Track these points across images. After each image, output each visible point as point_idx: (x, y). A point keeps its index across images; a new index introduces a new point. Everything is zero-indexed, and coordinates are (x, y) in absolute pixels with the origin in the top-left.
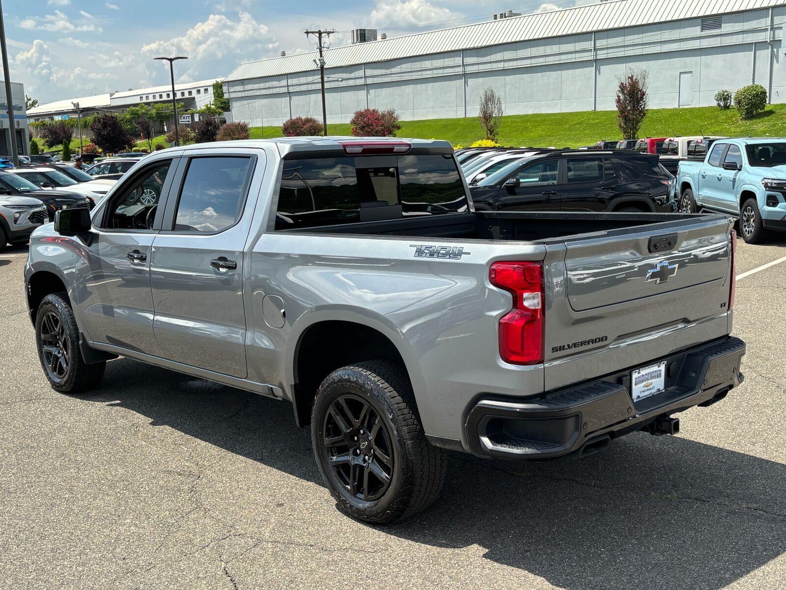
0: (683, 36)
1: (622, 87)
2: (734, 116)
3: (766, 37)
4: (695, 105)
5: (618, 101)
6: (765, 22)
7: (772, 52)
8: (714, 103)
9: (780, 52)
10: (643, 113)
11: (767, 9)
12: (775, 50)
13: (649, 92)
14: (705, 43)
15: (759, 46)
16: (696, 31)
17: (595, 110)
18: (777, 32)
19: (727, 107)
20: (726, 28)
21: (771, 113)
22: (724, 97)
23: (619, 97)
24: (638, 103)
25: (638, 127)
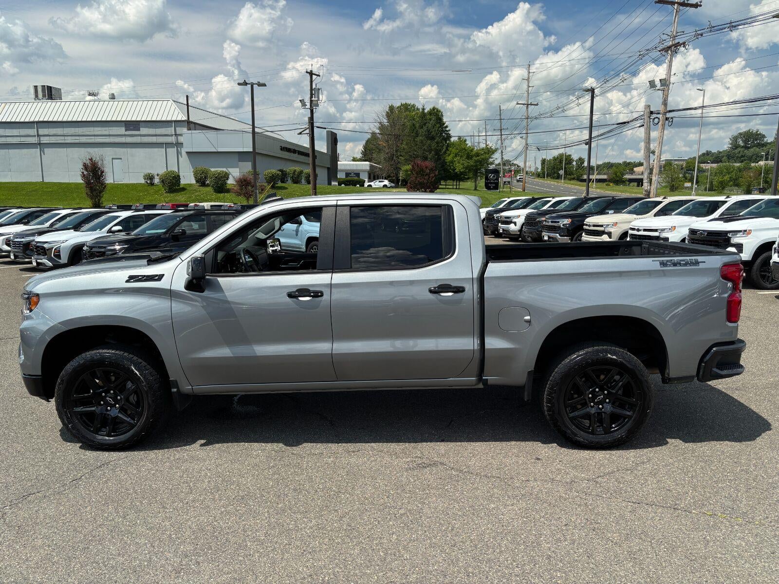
0: (111, 133)
1: (85, 166)
2: (159, 190)
3: (172, 139)
4: (126, 181)
5: (83, 176)
6: (171, 130)
7: (177, 150)
8: (143, 181)
9: (182, 151)
10: (103, 186)
11: (171, 122)
12: (179, 149)
13: (108, 170)
14: (129, 140)
15: (168, 145)
16: (122, 130)
17: (43, 181)
18: (179, 137)
19: (152, 184)
20: (144, 131)
21: (183, 189)
22: (150, 177)
23: (83, 173)
24: (99, 178)
25: (101, 195)
